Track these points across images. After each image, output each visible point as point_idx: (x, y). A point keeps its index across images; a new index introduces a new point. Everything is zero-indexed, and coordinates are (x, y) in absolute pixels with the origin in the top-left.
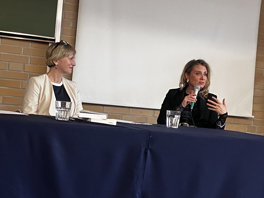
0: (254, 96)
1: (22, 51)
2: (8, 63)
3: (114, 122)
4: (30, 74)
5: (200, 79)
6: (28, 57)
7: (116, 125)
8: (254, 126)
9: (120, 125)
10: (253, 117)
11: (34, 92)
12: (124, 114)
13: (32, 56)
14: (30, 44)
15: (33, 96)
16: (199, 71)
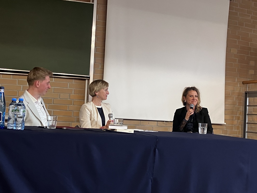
0: (225, 109)
1: (69, 85)
2: (59, 94)
3: (132, 131)
4: (74, 101)
5: (192, 99)
6: (72, 90)
7: (133, 133)
8: (226, 130)
9: (136, 133)
10: (225, 124)
11: (87, 114)
12: (137, 125)
13: (74, 89)
14: (74, 80)
15: (87, 117)
16: (192, 95)
